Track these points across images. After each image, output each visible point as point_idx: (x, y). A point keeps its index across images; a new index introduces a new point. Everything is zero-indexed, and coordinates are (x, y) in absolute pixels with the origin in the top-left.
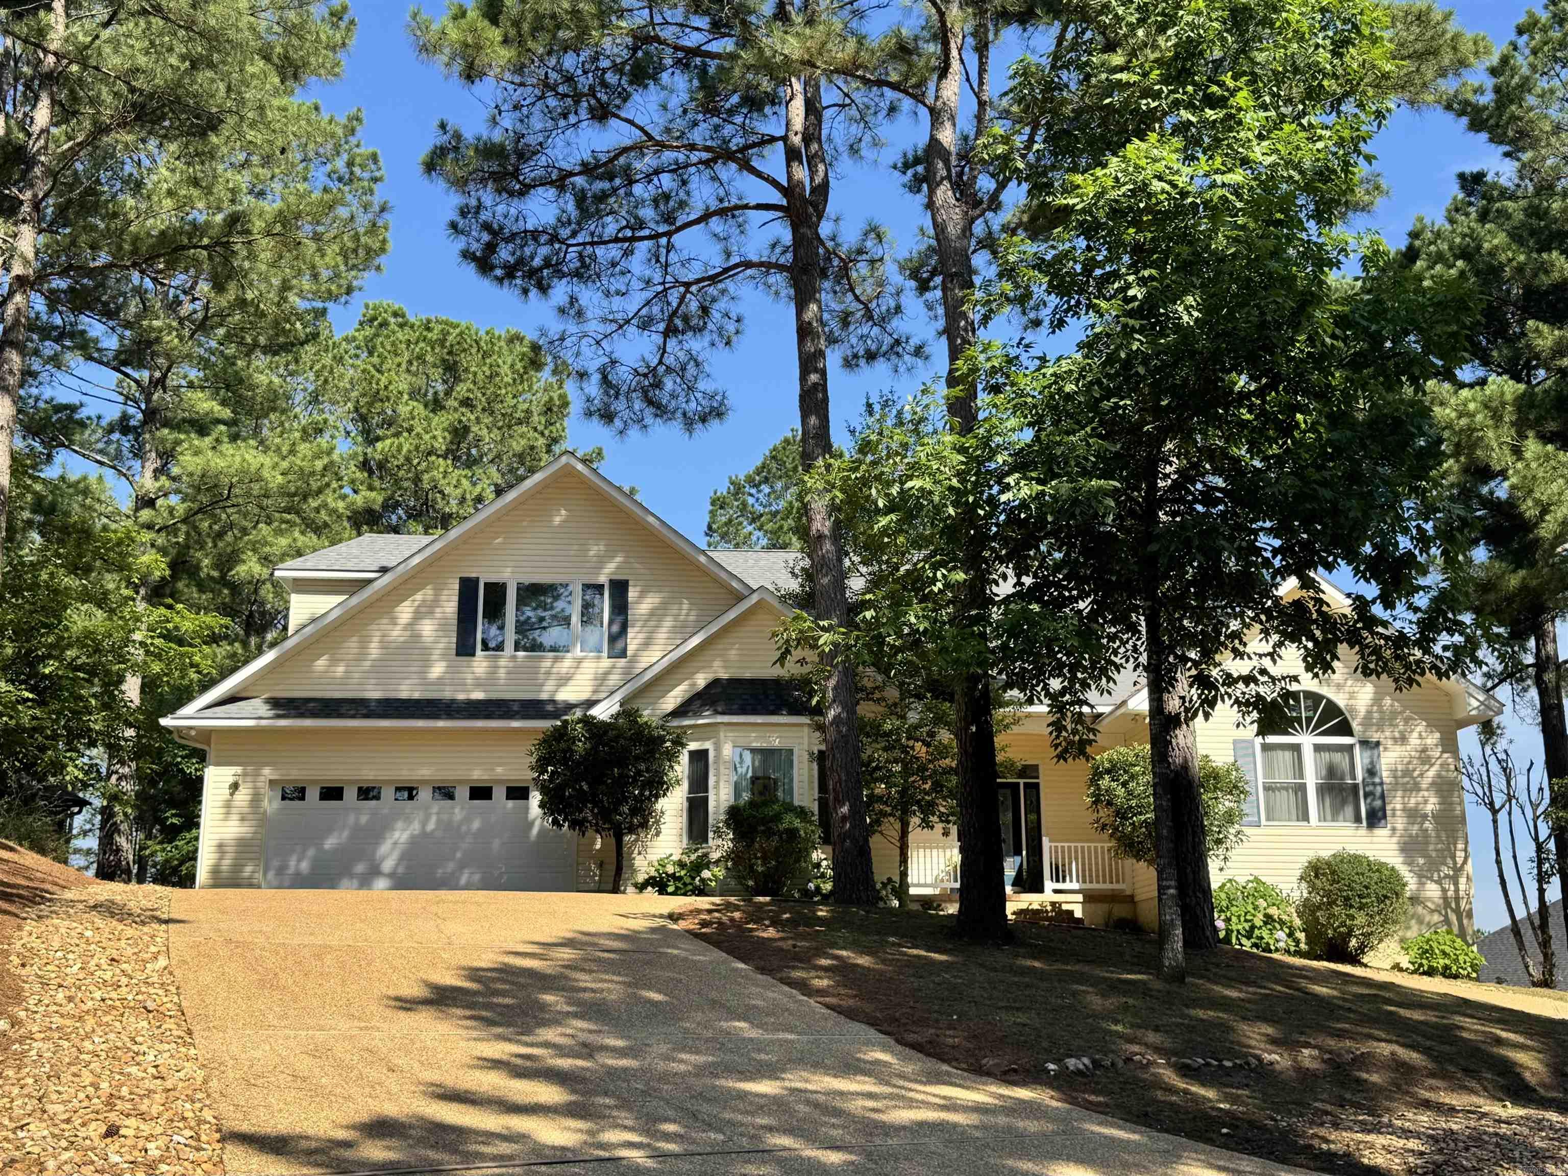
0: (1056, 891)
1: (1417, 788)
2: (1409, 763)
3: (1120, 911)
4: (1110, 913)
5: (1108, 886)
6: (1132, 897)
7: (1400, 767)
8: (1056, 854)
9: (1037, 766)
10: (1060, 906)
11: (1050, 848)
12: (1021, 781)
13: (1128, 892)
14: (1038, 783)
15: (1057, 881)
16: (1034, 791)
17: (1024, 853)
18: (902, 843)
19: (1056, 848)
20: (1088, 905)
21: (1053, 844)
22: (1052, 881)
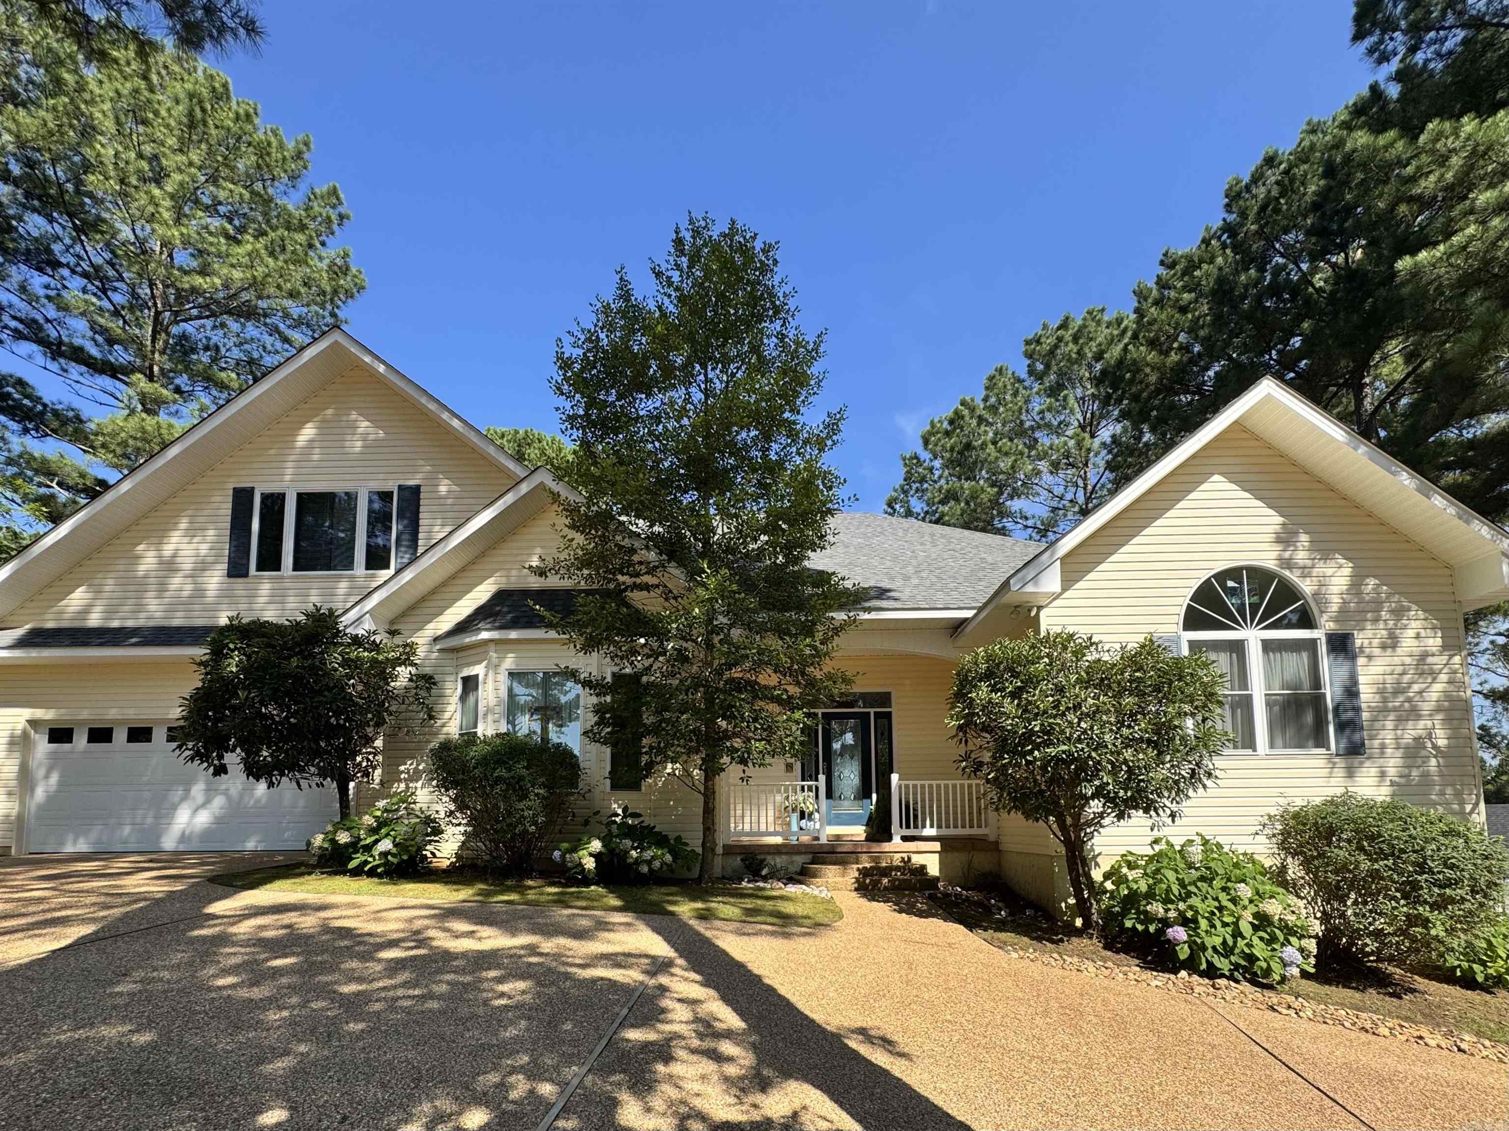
0: (905, 839)
1: (1414, 713)
2: (1404, 673)
3: (983, 861)
4: (970, 862)
5: (967, 831)
6: (997, 843)
7: (1389, 679)
8: (907, 794)
9: (889, 693)
10: (909, 859)
11: (900, 787)
12: (872, 711)
13: (992, 838)
14: (890, 713)
15: (908, 827)
16: (886, 721)
17: (874, 796)
18: (706, 788)
19: (907, 787)
20: (944, 855)
21: (903, 783)
22: (901, 827)
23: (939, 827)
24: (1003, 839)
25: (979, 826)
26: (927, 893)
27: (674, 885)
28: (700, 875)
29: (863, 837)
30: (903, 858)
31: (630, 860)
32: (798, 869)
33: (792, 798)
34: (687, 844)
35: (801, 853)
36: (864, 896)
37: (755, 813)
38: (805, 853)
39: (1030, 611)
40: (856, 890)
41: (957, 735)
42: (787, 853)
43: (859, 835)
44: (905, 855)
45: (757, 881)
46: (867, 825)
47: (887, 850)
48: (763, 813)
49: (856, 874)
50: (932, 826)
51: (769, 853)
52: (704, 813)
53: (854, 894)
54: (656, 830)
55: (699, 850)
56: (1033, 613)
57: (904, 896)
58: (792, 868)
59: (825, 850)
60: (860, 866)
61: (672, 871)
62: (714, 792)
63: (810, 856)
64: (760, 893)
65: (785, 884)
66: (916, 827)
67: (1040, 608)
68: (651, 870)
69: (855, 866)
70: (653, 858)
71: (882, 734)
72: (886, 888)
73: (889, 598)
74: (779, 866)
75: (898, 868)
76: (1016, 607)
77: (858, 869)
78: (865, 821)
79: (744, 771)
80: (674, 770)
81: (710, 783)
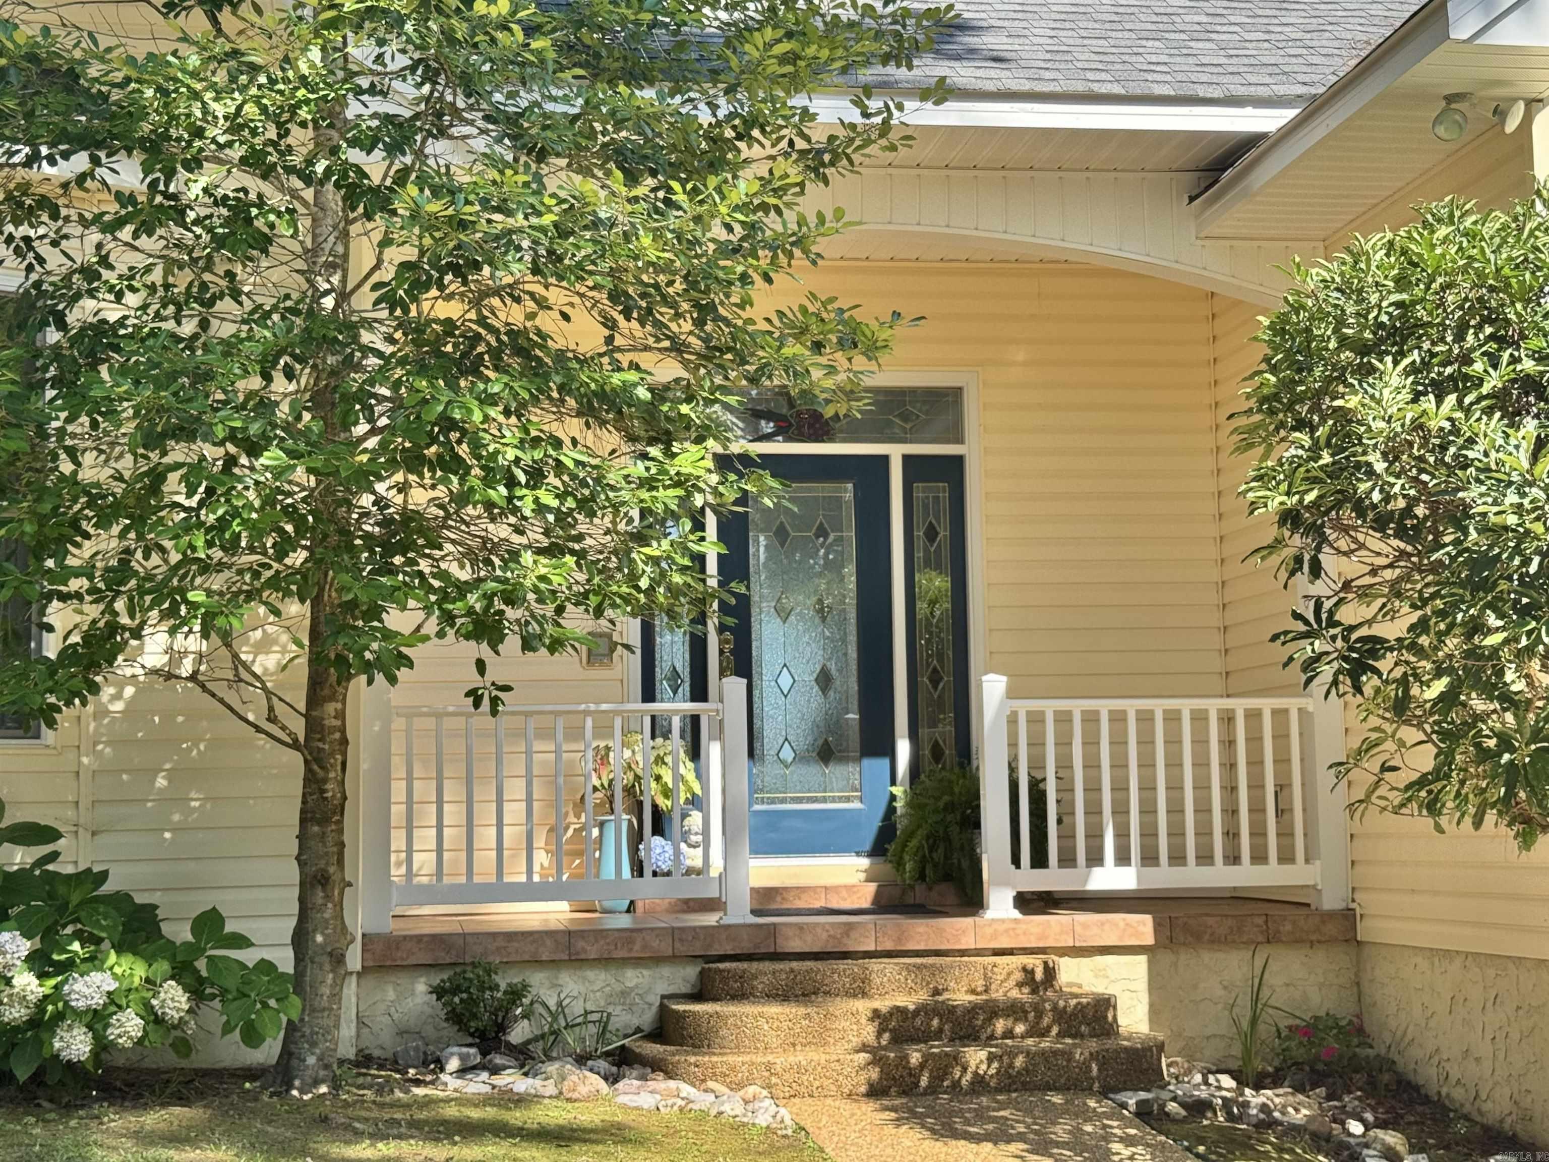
0: (1031, 902)
3: (1302, 982)
4: (1258, 986)
5: (1245, 876)
6: (1348, 915)
8: (1036, 744)
9: (957, 392)
10: (1050, 973)
11: (1013, 720)
12: (895, 452)
13: (1331, 902)
14: (958, 462)
15: (1039, 860)
16: (942, 490)
17: (903, 749)
18: (314, 725)
19: (1037, 719)
20: (1166, 958)
21: (1023, 707)
22: (1016, 861)
23: (1150, 858)
24: (1366, 902)
25: (1286, 857)
26: (1132, 1100)
27: (182, 1100)
28: (287, 1053)
29: (865, 896)
30: (1029, 972)
31: (16, 1014)
32: (646, 1018)
33: (620, 756)
34: (240, 941)
35: (657, 960)
36: (908, 1116)
37: (453, 813)
38: (674, 959)
39: (1500, 113)
40: (875, 1092)
41: (1278, 543)
42: (605, 962)
43: (849, 888)
44: (1035, 962)
45: (495, 1071)
46: (878, 850)
47: (968, 943)
48: (486, 813)
49: (869, 1032)
50: (1123, 859)
51: (537, 963)
52: (305, 819)
53: (869, 1111)
54: (107, 888)
55: (285, 961)
56: (1512, 125)
57: (1053, 1114)
58: (622, 1019)
59: (746, 947)
60: (884, 1004)
61: (183, 1046)
62: (344, 742)
63: (690, 973)
64: (516, 1117)
65: (612, 1079)
66: (1067, 860)
67: (1533, 104)
68: (102, 1046)
69: (863, 1006)
70: (114, 1002)
71: (931, 533)
72: (979, 1084)
73: (972, 53)
74: (576, 1008)
75: (1014, 1010)
76: (1450, 99)
77: (876, 1014)
78: (868, 835)
79: (481, 666)
80: (176, 657)
81: (331, 708)
